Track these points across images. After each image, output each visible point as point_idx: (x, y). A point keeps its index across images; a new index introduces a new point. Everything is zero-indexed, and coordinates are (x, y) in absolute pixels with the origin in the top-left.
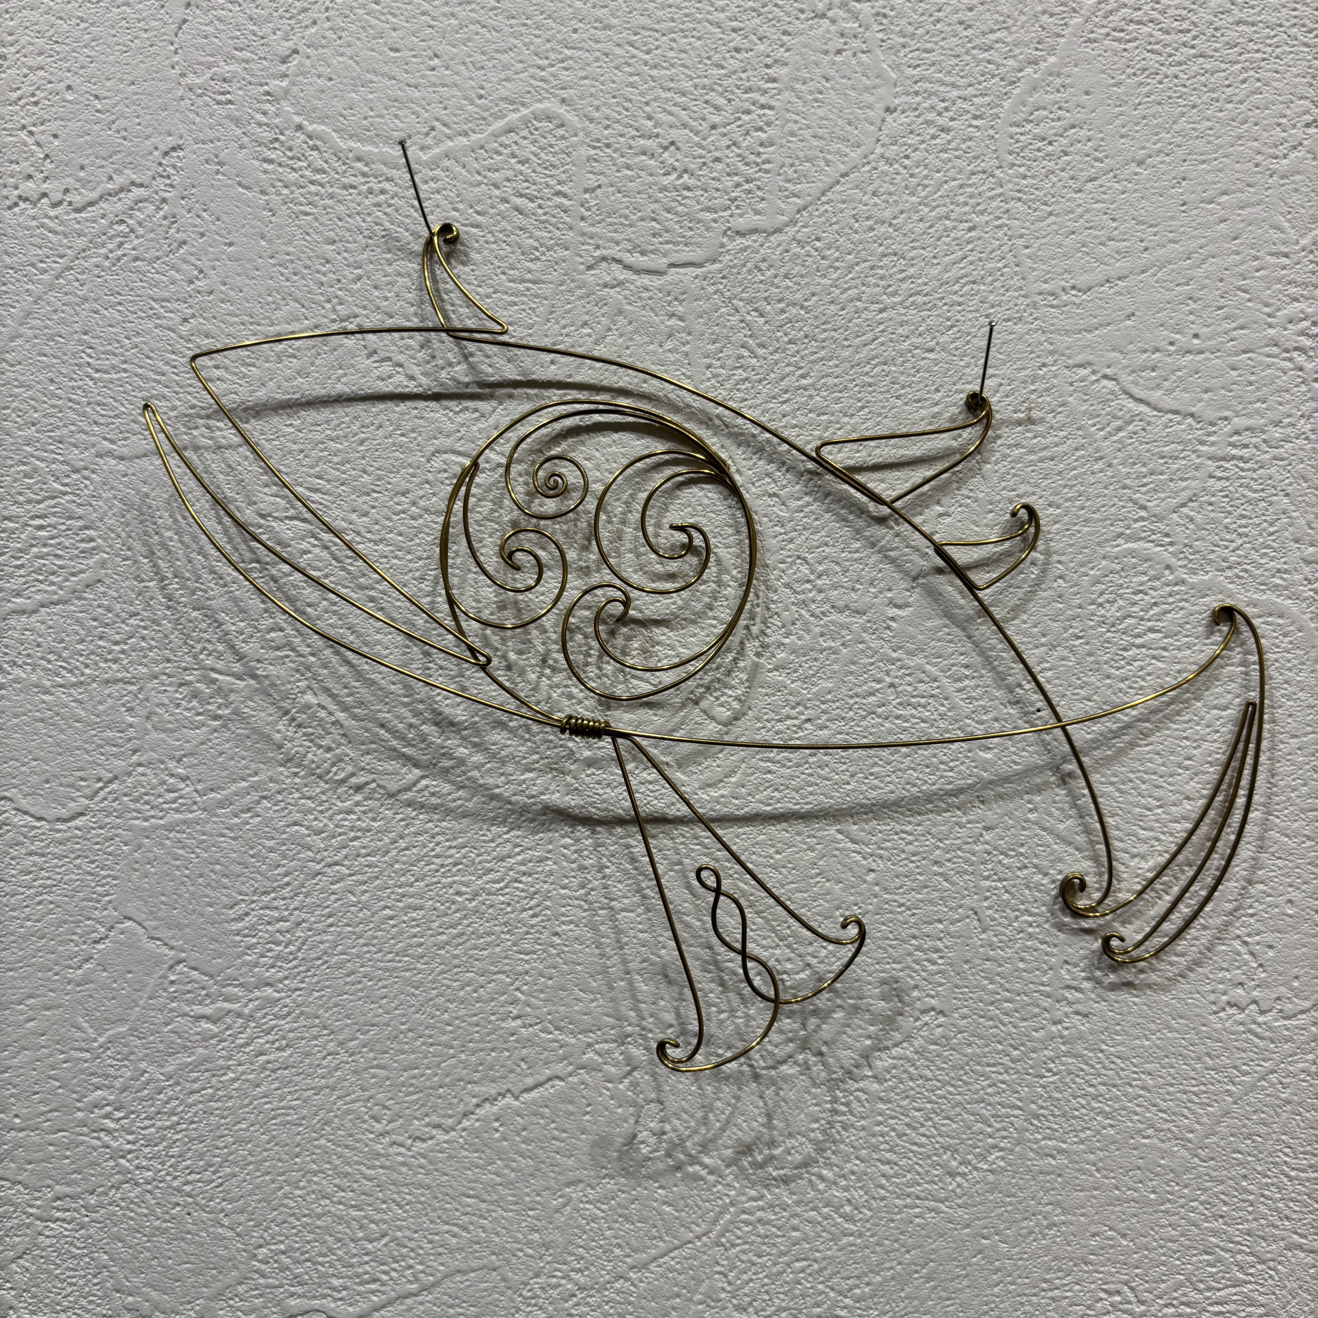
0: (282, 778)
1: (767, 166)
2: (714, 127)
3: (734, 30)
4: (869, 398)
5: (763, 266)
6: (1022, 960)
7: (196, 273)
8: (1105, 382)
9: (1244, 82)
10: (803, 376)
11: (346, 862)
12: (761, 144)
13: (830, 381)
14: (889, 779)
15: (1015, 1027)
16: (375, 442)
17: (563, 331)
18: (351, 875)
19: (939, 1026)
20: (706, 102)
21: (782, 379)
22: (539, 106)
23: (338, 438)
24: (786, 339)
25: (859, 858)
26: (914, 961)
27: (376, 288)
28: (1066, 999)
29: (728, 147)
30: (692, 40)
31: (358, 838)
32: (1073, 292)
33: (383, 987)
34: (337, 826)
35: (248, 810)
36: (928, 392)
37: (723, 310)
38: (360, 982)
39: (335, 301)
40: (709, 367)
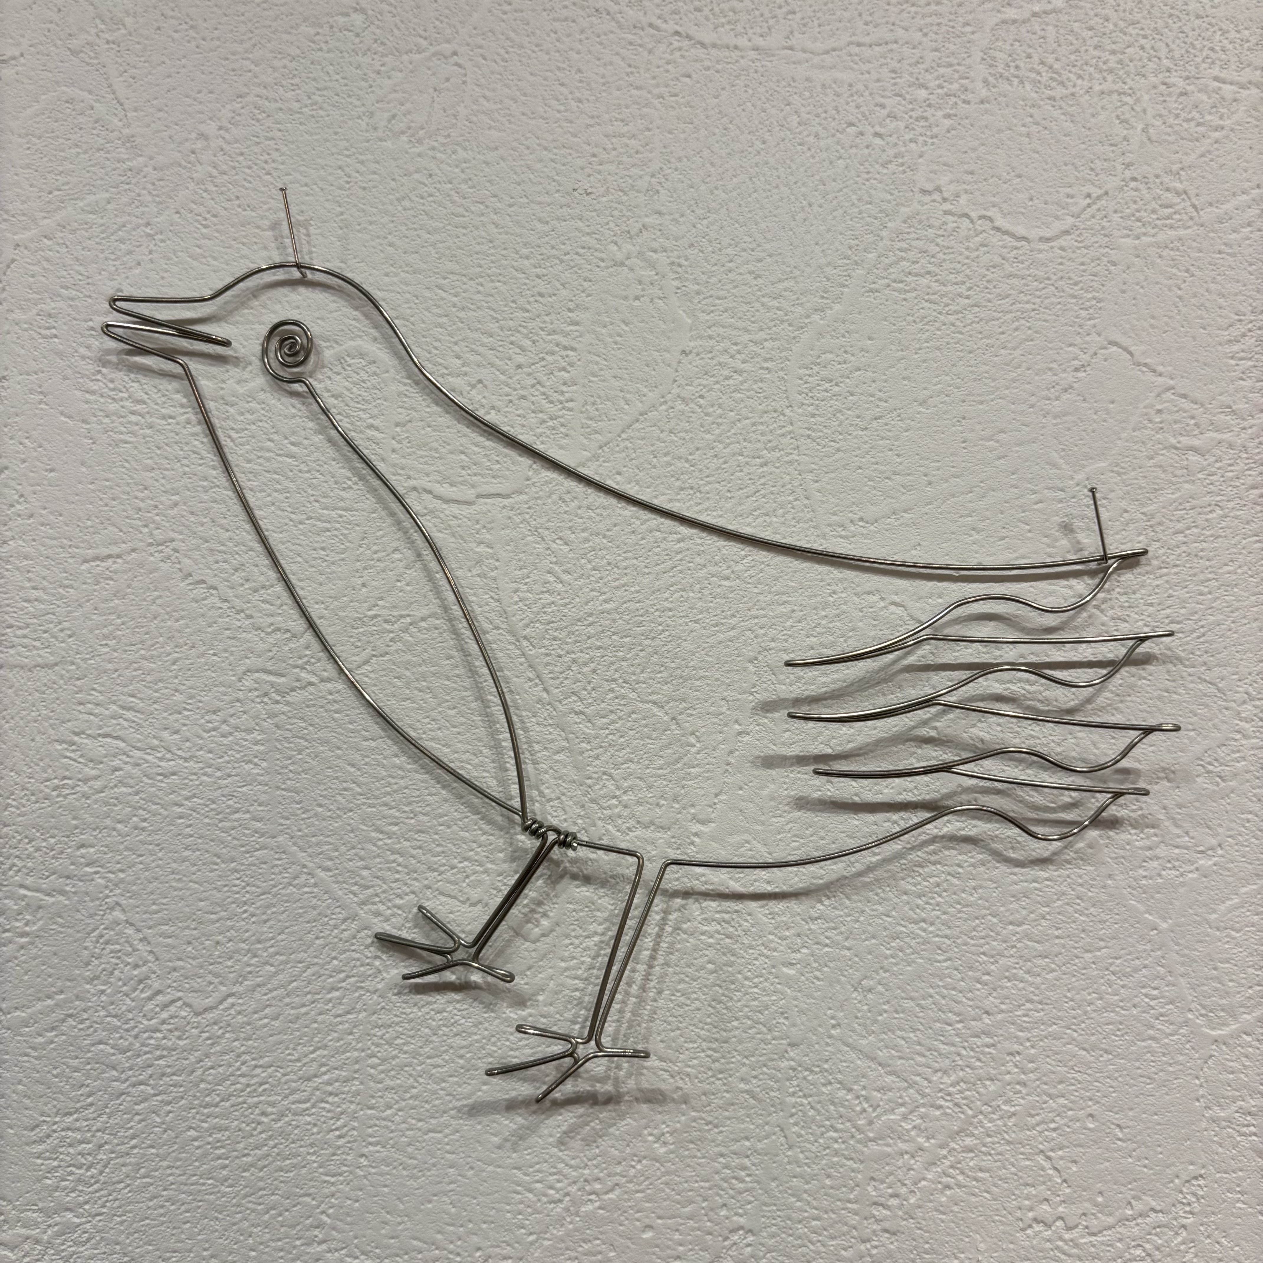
0: (89, 996)
1: (570, 405)
2: (519, 367)
3: (538, 277)
4: (669, 622)
5: (567, 497)
6: (828, 1176)
7: (16, 497)
8: (893, 608)
9: (1016, 329)
10: (606, 601)
11: (152, 1082)
12: (565, 384)
13: (632, 606)
14: (694, 996)
15: (823, 1245)
16: (188, 662)
17: (375, 556)
18: (155, 1095)
19: (749, 1245)
20: (512, 343)
21: (586, 603)
22: (352, 343)
23: (152, 657)
24: (589, 566)
25: (666, 1076)
26: (723, 1179)
27: (192, 513)
28: (874, 1217)
29: (533, 386)
30: (499, 284)
31: (164, 1057)
32: (861, 524)
33: (187, 1211)
34: (143, 1045)
35: (53, 1029)
36: (725, 618)
37: (530, 538)
38: (162, 1207)
39: (152, 525)
40: (516, 591)
